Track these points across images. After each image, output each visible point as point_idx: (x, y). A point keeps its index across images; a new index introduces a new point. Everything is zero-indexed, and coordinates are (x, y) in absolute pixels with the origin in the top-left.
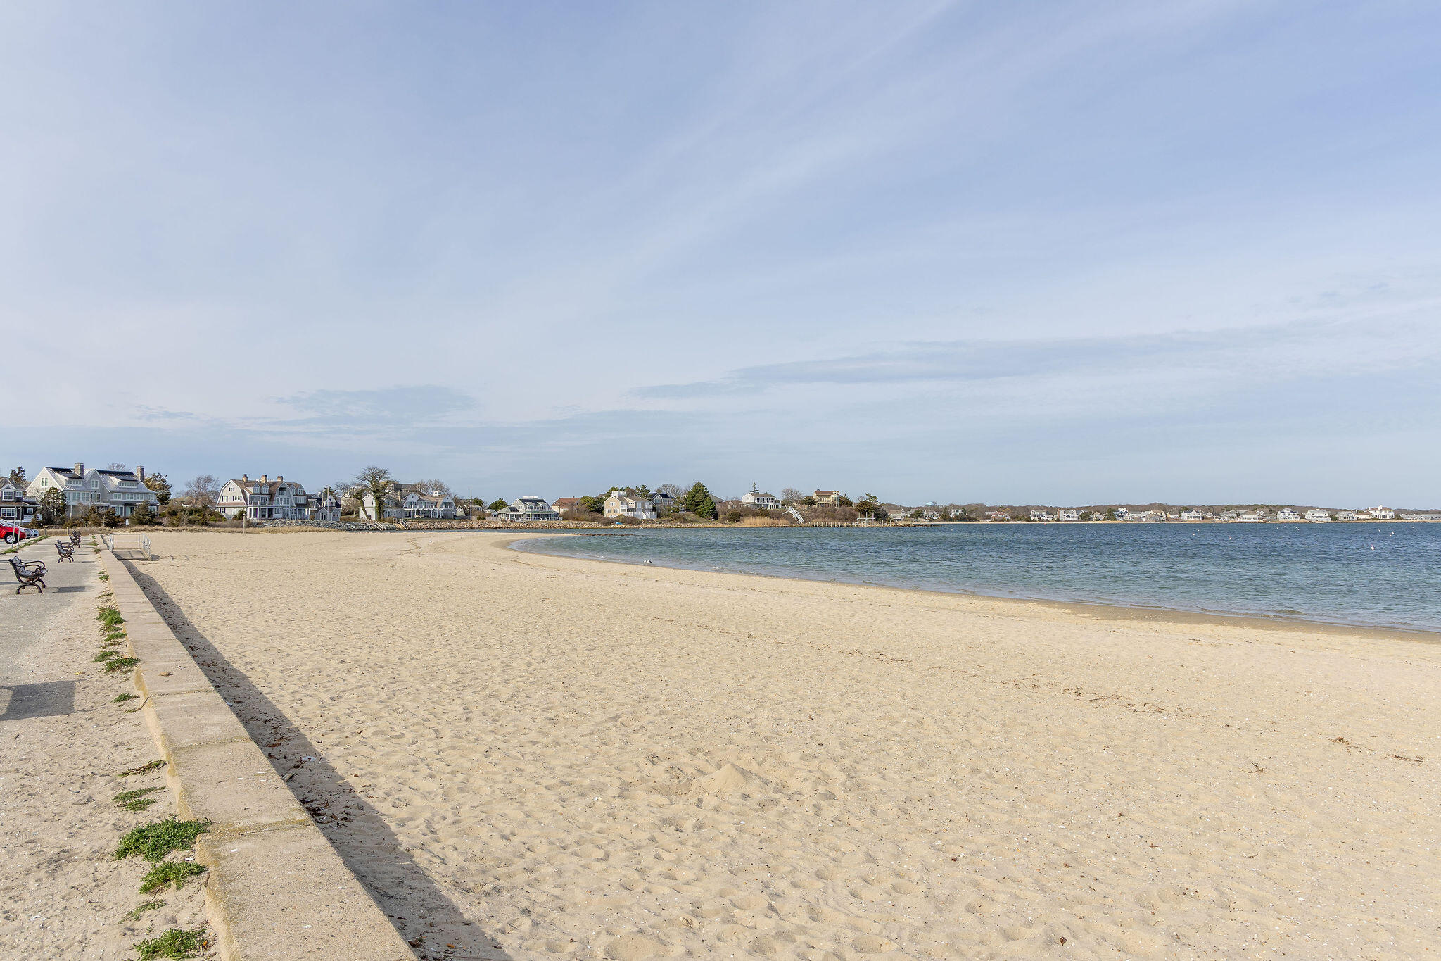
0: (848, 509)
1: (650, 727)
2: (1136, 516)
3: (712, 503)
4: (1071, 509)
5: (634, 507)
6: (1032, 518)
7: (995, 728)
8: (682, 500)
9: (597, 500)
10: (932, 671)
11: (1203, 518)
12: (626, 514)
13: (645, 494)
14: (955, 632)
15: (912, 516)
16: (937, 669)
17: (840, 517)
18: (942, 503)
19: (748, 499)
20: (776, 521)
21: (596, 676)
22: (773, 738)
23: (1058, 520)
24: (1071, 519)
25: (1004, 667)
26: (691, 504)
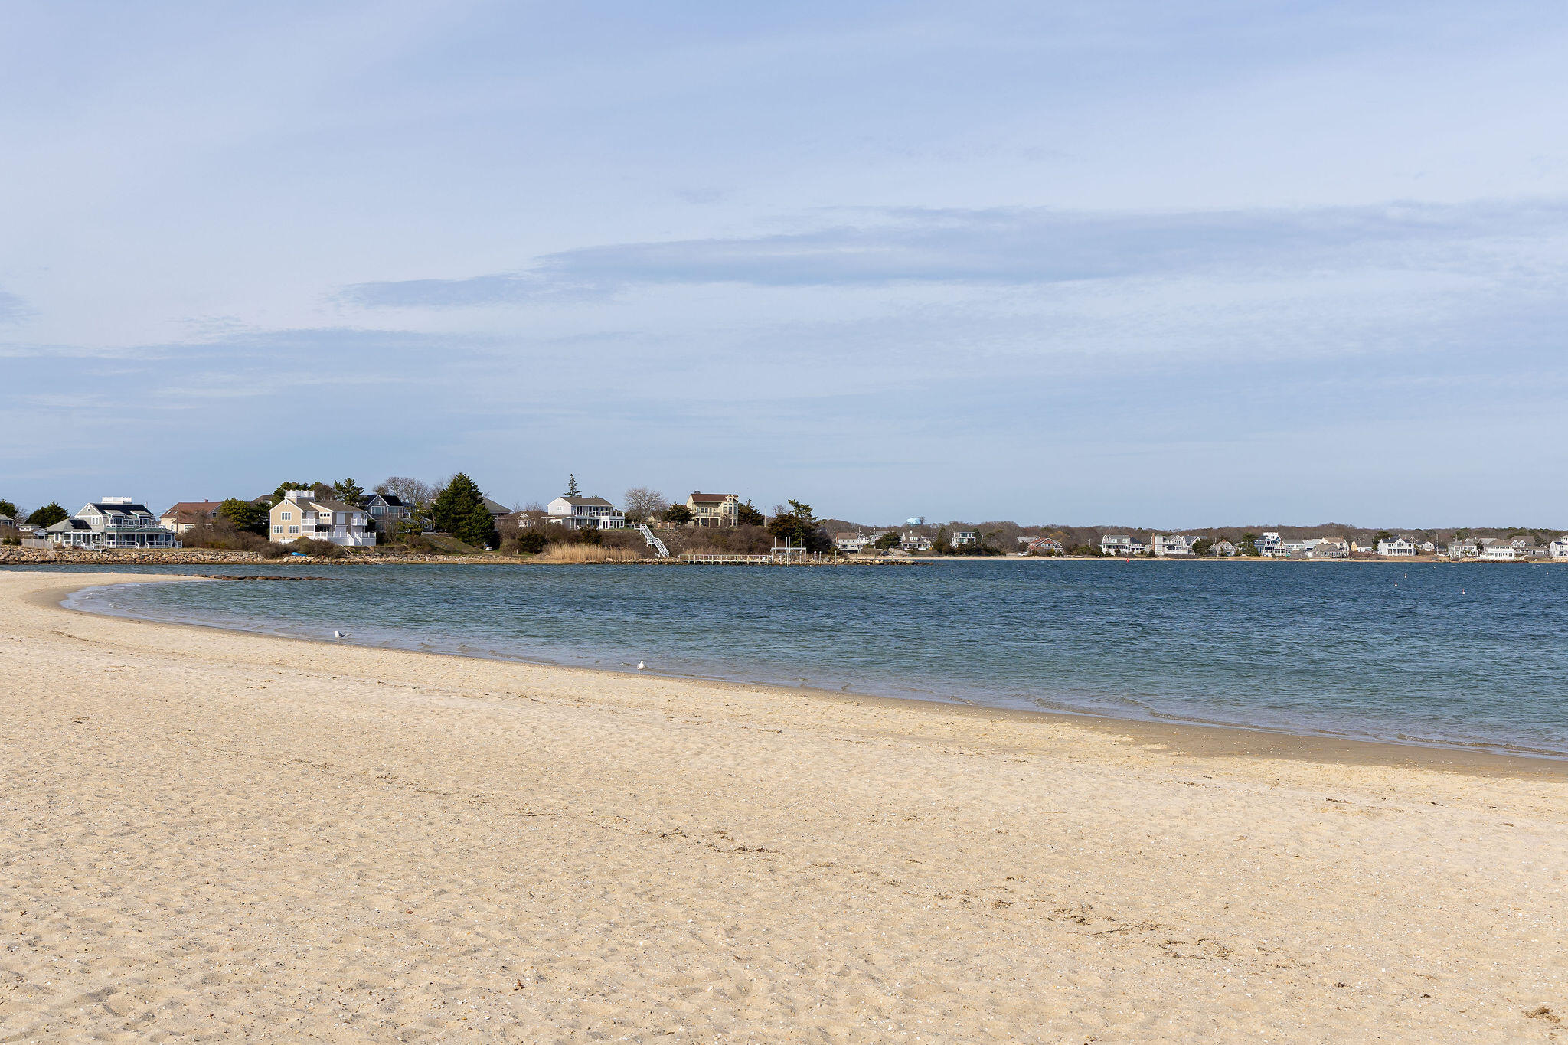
0: (755, 529)
1: (167, 1014)
2: (1295, 548)
3: (488, 515)
4: (1176, 534)
5: (330, 522)
6: (1104, 550)
7: (887, 1001)
8: (426, 509)
9: (254, 507)
10: (811, 874)
11: (1417, 553)
12: (313, 536)
13: (349, 496)
14: (888, 788)
15: (878, 544)
16: (823, 869)
17: (739, 545)
18: (938, 518)
19: (559, 509)
20: (613, 551)
21: (105, 895)
22: (421, 1033)
23: (1152, 554)
24: (1175, 552)
25: (958, 860)
26: (445, 517)
